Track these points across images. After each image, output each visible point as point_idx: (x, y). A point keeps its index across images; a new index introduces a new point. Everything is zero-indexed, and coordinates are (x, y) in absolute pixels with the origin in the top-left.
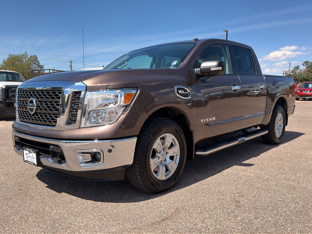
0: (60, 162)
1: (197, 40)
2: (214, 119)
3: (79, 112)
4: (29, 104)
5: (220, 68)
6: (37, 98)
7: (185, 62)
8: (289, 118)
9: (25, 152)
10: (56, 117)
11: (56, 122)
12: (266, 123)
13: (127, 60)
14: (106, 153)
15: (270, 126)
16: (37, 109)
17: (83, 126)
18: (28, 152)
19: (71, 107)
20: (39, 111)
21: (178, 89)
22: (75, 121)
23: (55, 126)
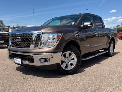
0: (31, 62)
1: (80, 14)
2: (88, 45)
3: (40, 43)
4: (17, 40)
5: (91, 25)
6: (21, 37)
7: (77, 23)
8: (115, 45)
9: (15, 59)
10: (30, 44)
11: (30, 46)
12: (107, 48)
13: (51, 22)
14: (51, 58)
15: (109, 49)
16: (21, 41)
17: (41, 48)
18: (16, 59)
19: (36, 40)
20: (22, 42)
21: (76, 33)
22: (38, 46)
23: (29, 48)
